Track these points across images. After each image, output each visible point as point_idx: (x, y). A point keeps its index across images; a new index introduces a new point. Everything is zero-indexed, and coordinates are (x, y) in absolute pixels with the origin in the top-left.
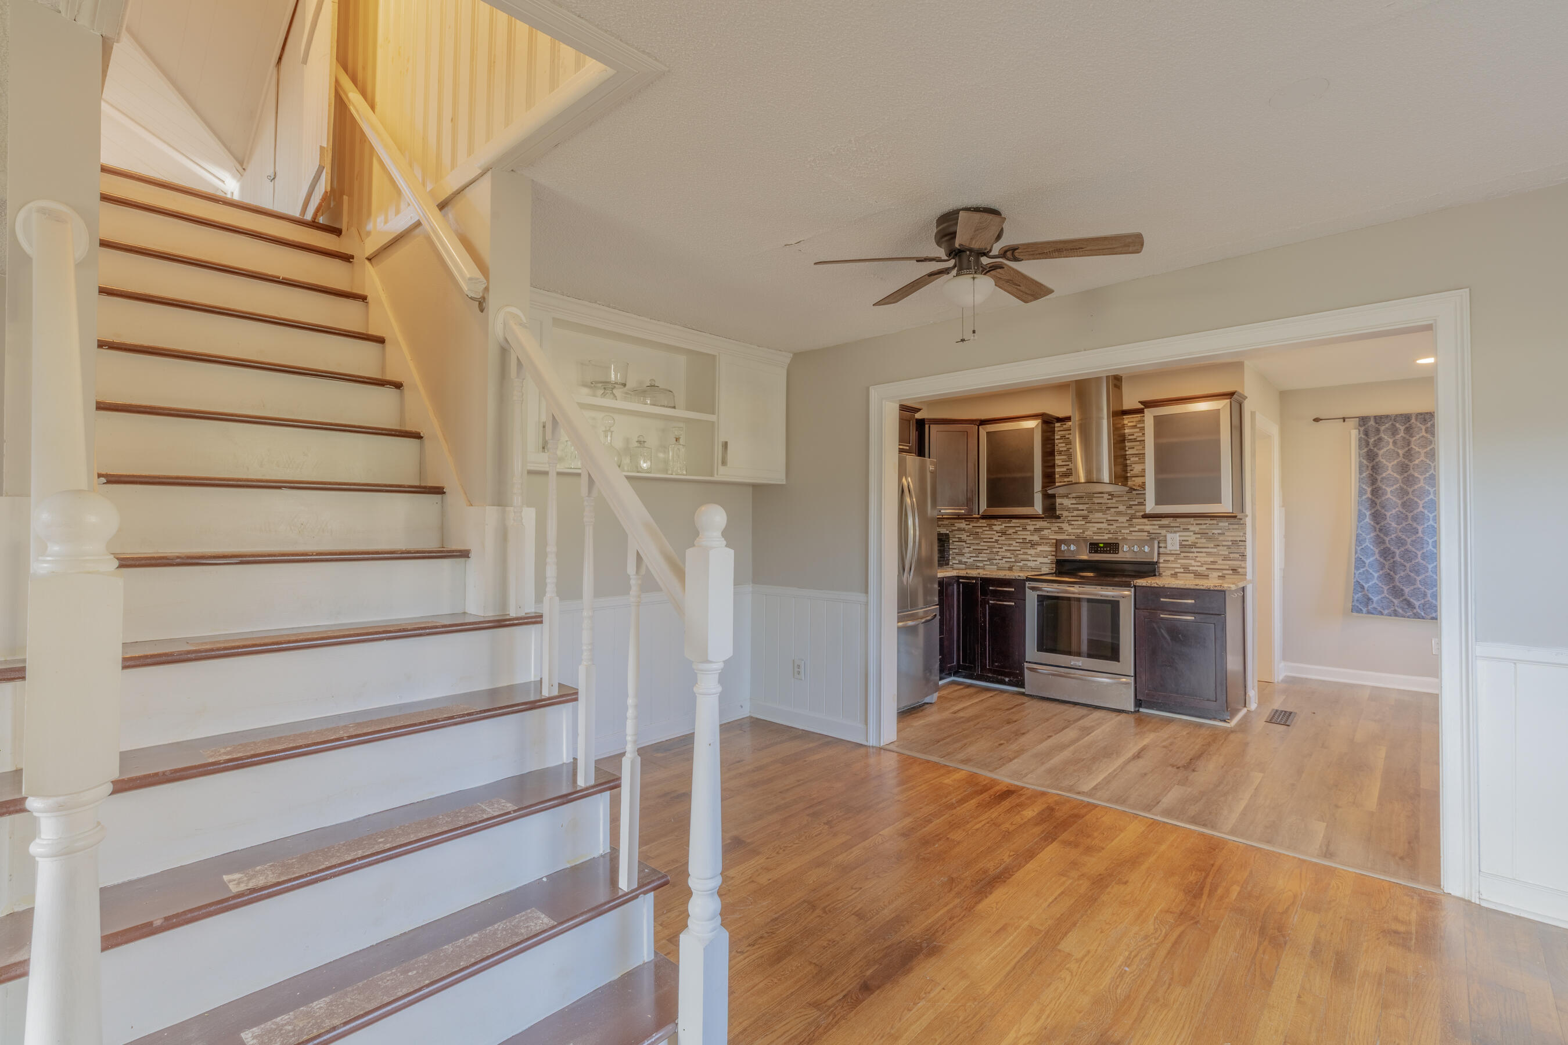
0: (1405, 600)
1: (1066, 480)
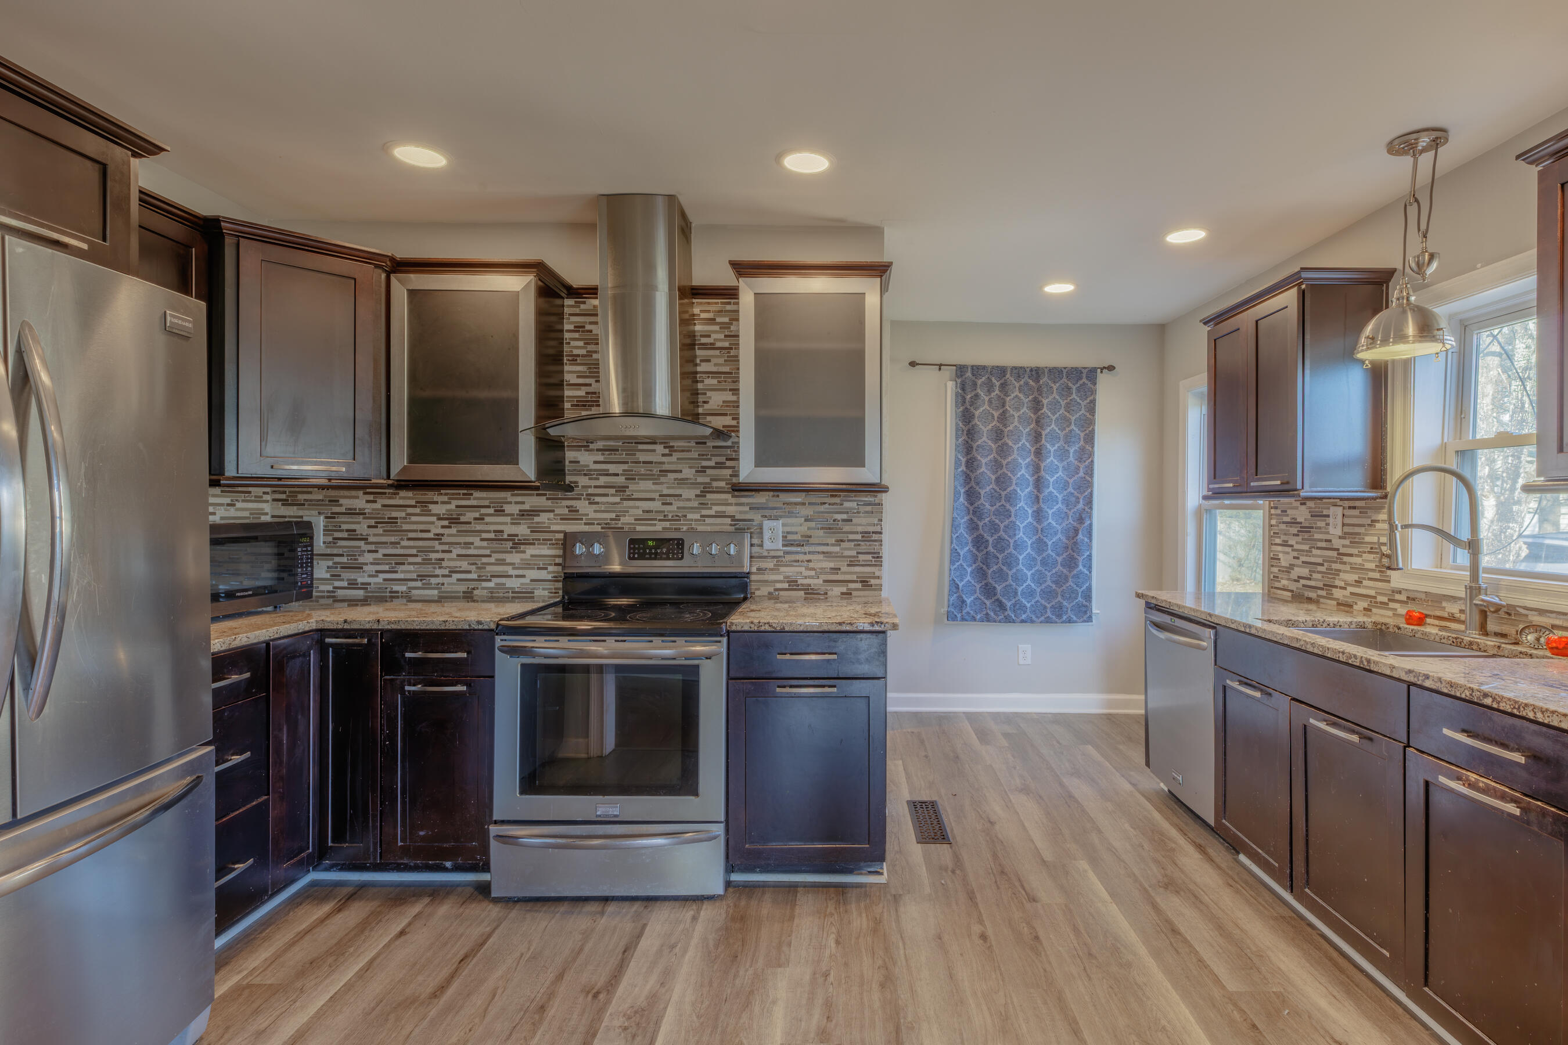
0: (998, 600)
1: (585, 413)
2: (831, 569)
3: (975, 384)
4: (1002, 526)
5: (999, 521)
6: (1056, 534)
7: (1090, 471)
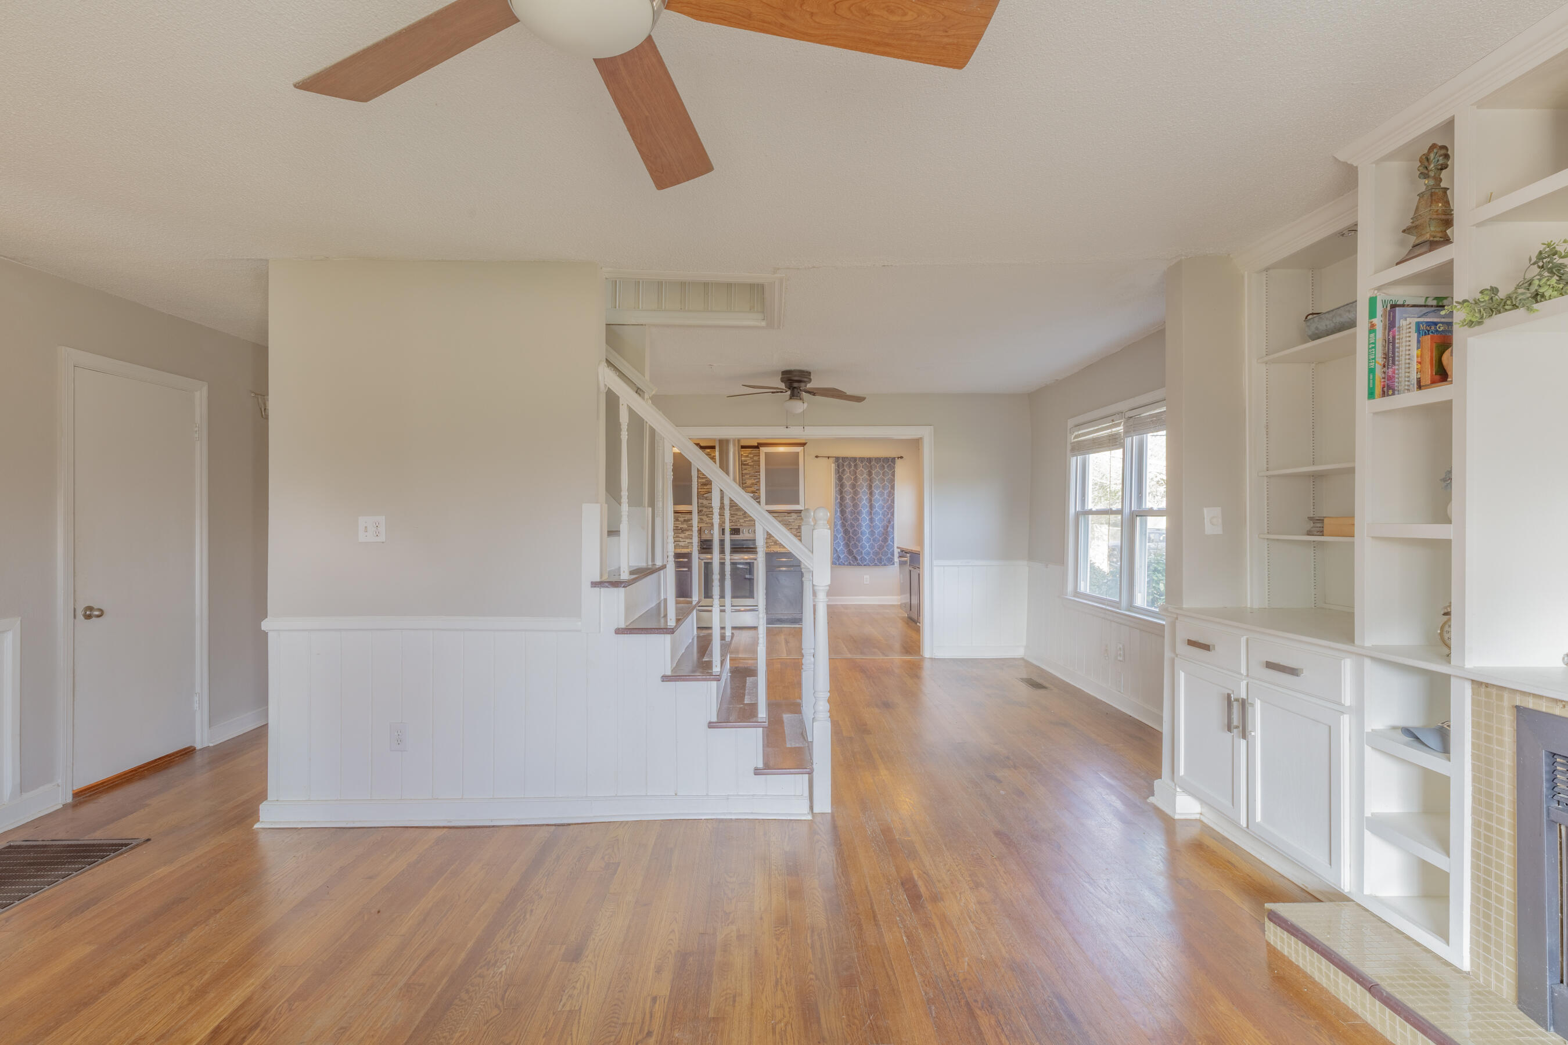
0: (854, 556)
1: (705, 487)
3: (843, 465)
4: (856, 525)
6: (879, 527)
7: (893, 501)
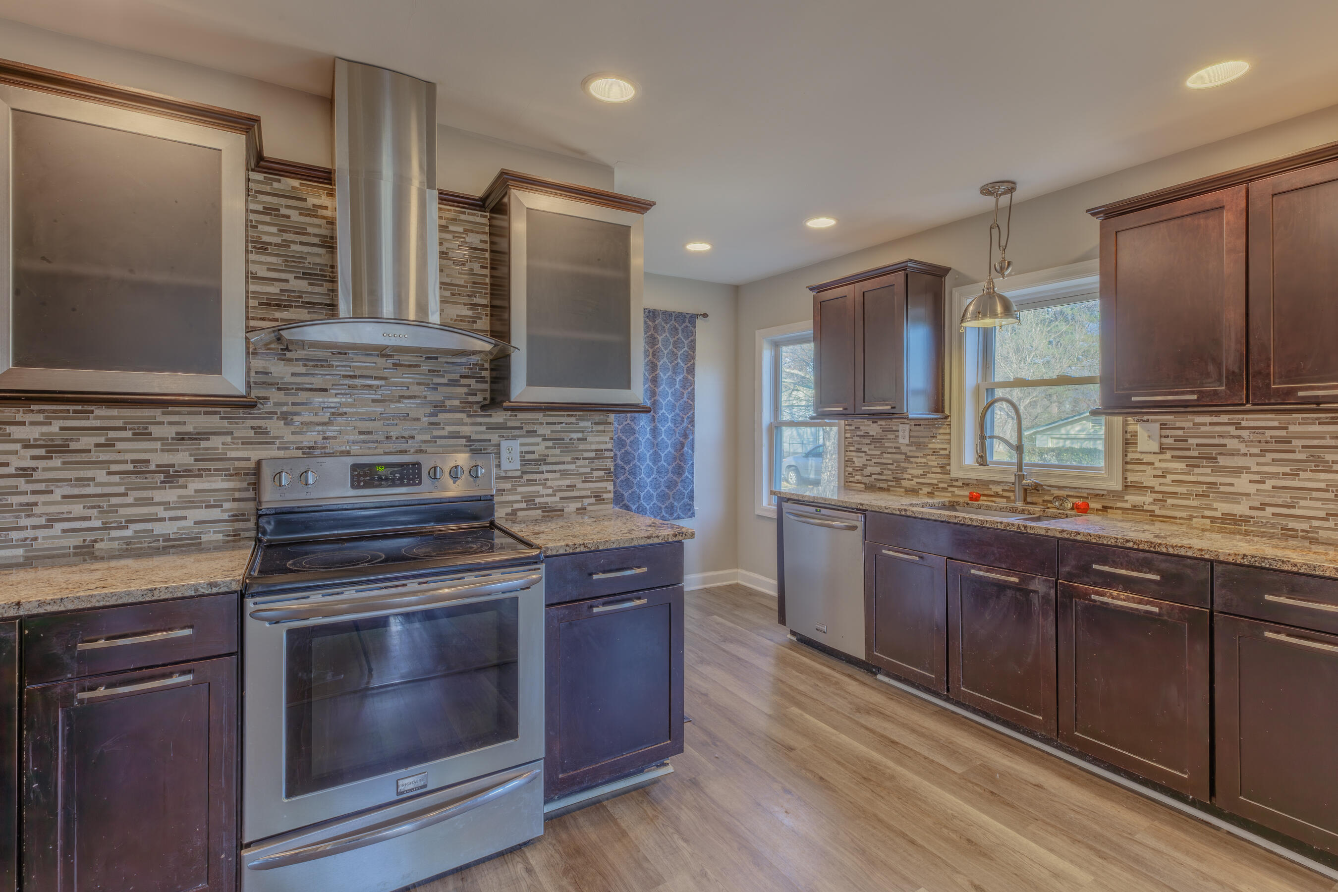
2: (568, 486)
4: (628, 442)
5: (626, 437)
6: (667, 447)
7: (692, 396)
